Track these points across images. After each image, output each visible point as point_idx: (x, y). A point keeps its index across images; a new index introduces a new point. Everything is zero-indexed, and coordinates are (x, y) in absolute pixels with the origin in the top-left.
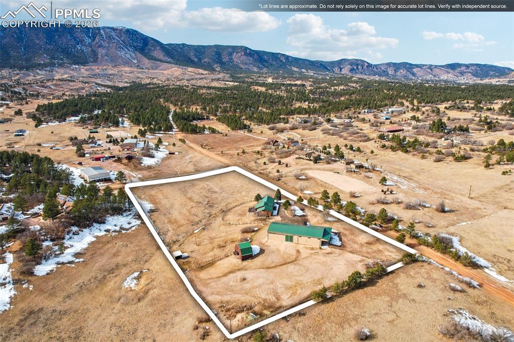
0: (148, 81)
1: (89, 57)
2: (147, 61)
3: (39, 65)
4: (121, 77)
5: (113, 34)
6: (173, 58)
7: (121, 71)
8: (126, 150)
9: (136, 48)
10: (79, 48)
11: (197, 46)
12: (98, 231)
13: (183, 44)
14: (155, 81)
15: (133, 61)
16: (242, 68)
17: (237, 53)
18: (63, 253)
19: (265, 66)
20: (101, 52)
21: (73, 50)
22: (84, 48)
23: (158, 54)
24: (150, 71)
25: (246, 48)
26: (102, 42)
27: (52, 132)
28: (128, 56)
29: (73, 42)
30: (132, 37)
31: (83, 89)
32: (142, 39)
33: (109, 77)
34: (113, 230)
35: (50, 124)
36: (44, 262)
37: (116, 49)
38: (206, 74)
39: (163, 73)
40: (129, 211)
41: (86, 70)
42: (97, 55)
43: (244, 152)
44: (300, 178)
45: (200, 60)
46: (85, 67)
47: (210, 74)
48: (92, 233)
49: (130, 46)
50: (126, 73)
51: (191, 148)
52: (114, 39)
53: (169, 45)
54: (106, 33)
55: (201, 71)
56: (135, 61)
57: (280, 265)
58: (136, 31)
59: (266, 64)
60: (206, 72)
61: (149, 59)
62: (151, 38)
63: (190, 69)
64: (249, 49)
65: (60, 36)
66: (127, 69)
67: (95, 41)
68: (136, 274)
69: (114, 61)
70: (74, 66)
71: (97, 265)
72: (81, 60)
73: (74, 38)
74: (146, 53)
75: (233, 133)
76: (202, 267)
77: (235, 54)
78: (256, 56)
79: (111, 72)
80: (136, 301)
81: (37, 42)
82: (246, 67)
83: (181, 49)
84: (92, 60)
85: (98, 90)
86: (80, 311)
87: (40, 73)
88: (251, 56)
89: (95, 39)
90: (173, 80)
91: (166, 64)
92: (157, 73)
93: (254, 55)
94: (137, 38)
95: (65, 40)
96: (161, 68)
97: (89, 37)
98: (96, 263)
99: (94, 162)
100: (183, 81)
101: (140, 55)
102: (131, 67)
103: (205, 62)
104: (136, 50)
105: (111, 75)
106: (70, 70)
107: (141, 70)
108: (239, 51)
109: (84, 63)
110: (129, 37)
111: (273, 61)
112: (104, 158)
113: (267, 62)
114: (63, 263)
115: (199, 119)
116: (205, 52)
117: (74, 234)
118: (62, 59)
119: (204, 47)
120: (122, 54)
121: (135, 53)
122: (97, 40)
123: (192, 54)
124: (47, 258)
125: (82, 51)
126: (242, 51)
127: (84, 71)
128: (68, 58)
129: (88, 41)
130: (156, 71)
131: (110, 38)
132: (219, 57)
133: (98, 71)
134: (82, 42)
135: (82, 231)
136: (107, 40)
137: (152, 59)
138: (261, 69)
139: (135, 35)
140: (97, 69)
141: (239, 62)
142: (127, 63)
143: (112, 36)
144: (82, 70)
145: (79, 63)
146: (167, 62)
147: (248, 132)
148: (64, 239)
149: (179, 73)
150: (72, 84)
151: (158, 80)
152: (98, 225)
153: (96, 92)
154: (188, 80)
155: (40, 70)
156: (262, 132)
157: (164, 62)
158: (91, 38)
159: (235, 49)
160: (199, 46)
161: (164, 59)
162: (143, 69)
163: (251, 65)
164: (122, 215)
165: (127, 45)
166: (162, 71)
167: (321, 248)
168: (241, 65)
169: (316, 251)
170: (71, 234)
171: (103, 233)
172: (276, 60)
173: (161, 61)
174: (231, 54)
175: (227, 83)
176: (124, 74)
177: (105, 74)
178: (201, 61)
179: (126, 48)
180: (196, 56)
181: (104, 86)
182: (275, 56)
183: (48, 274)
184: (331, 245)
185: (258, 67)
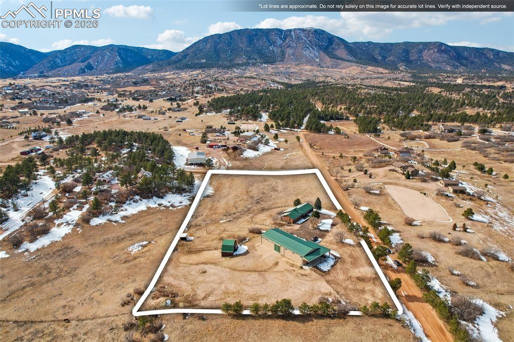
0: (321, 79)
1: (278, 56)
2: (329, 59)
3: (238, 64)
4: (300, 75)
5: (302, 35)
6: (355, 56)
7: (302, 69)
8: (239, 141)
9: (321, 48)
10: (271, 49)
11: (383, 43)
12: (153, 203)
13: (369, 43)
14: (329, 79)
15: (316, 60)
16: (432, 67)
17: (428, 50)
18: (117, 213)
19: (462, 64)
20: (289, 51)
21: (266, 51)
22: (275, 49)
23: (341, 52)
24: (329, 69)
25: (441, 44)
26: (291, 42)
27: (202, 121)
28: (312, 55)
29: (267, 44)
30: (319, 37)
31: (259, 85)
32: (328, 38)
33: (289, 75)
34: (165, 205)
35: (208, 114)
36: (101, 216)
37: (302, 48)
38: (386, 73)
39: (340, 72)
40: (190, 193)
41: (273, 68)
42: (285, 55)
43: (341, 156)
44: (371, 192)
45: (384, 58)
46: (273, 66)
47: (390, 73)
48: (147, 204)
49: (316, 46)
50: (306, 71)
51: (301, 146)
52: (302, 39)
53: (354, 43)
54: (296, 34)
55: (381, 70)
56: (318, 60)
57: (246, 271)
58: (323, 31)
59: (464, 62)
60: (387, 71)
61: (331, 58)
62: (336, 37)
63: (370, 68)
64: (445, 45)
65: (258, 39)
66: (308, 67)
67: (285, 43)
68: (145, 243)
69: (298, 59)
70: (264, 65)
71: (130, 228)
72: (270, 60)
73: (269, 41)
74: (329, 52)
75: (359, 136)
76: (191, 252)
77: (426, 51)
78: (453, 53)
79: (292, 70)
80: (123, 261)
81: (240, 45)
82: (437, 65)
83: (366, 47)
84: (279, 59)
85: (271, 86)
86: (88, 257)
87: (236, 71)
88: (446, 53)
89: (285, 40)
90: (347, 78)
91: (347, 62)
92: (335, 71)
93: (450, 51)
94: (324, 38)
95: (261, 43)
96: (340, 67)
97: (281, 39)
98: (130, 226)
99: (208, 148)
100: (357, 80)
101: (324, 54)
102: (312, 65)
103: (389, 60)
104: (321, 49)
105: (292, 73)
106: (260, 69)
107: (320, 69)
108: (431, 47)
109: (272, 63)
110: (316, 37)
111: (475, 57)
112: (217, 147)
113: (466, 59)
114: (111, 221)
115: (338, 119)
116: (391, 50)
117: (134, 202)
118: (256, 59)
119: (392, 45)
120: (306, 53)
121: (318, 52)
122: (287, 41)
123: (377, 52)
124: (104, 215)
125: (273, 51)
126: (435, 48)
127: (270, 69)
128: (260, 58)
129: (279, 42)
130: (335, 70)
131: (299, 38)
132: (406, 55)
133: (282, 69)
134: (273, 43)
135: (141, 201)
136: (296, 41)
137: (334, 58)
138: (457, 67)
139: (322, 35)
140: (281, 67)
141: (430, 60)
142: (310, 62)
143: (300, 36)
144: (269, 68)
145: (268, 62)
146: (348, 61)
147: (375, 136)
148: (124, 203)
149: (357, 71)
150: (252, 80)
151: (332, 78)
152: (157, 198)
153: (268, 88)
154: (362, 79)
155: (237, 69)
156: (389, 138)
157: (345, 60)
158: (282, 40)
159: (426, 45)
160: (385, 44)
161: (346, 58)
162: (323, 67)
163: (444, 64)
164: (181, 194)
165: (313, 45)
166: (340, 70)
167: (302, 267)
168: (431, 64)
169: (294, 269)
170: (132, 201)
171: (156, 206)
172: (480, 56)
173: (343, 60)
174: (421, 51)
175: (402, 83)
176: (304, 72)
177: (287, 72)
178: (385, 60)
179: (312, 47)
180: (380, 54)
181: (278, 83)
182: (480, 52)
183: (97, 225)
184: (316, 267)
185: (453, 66)
